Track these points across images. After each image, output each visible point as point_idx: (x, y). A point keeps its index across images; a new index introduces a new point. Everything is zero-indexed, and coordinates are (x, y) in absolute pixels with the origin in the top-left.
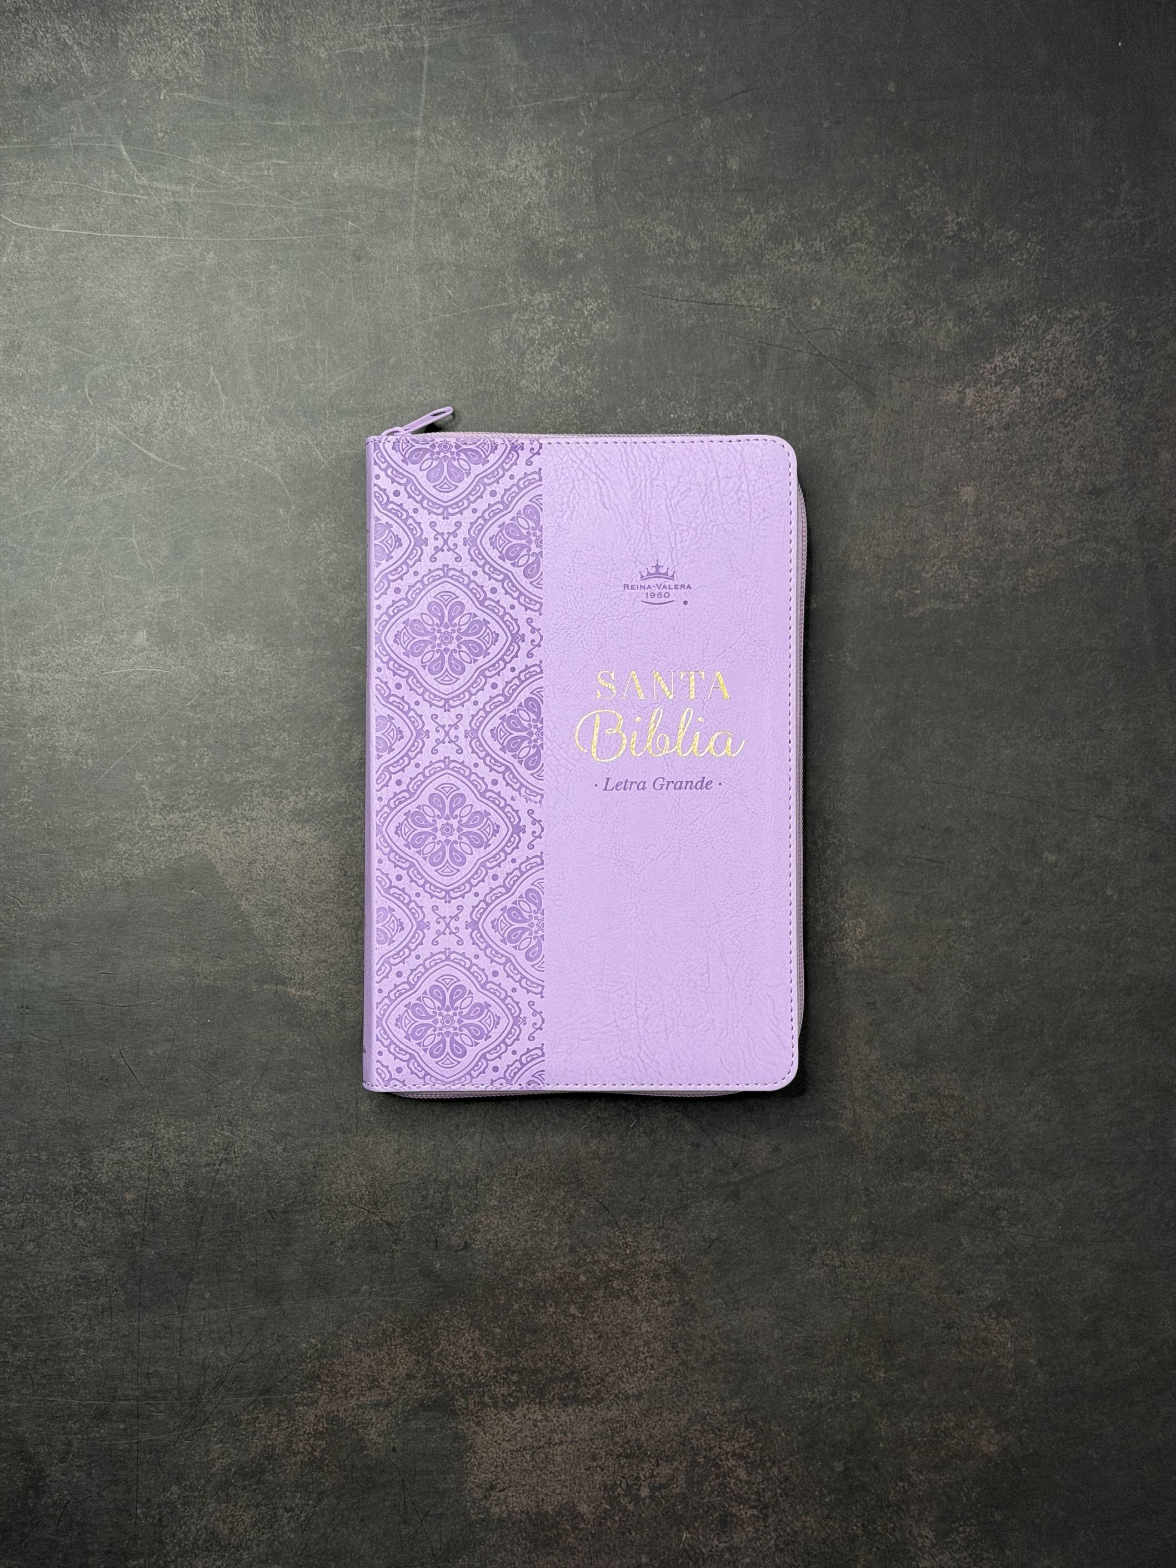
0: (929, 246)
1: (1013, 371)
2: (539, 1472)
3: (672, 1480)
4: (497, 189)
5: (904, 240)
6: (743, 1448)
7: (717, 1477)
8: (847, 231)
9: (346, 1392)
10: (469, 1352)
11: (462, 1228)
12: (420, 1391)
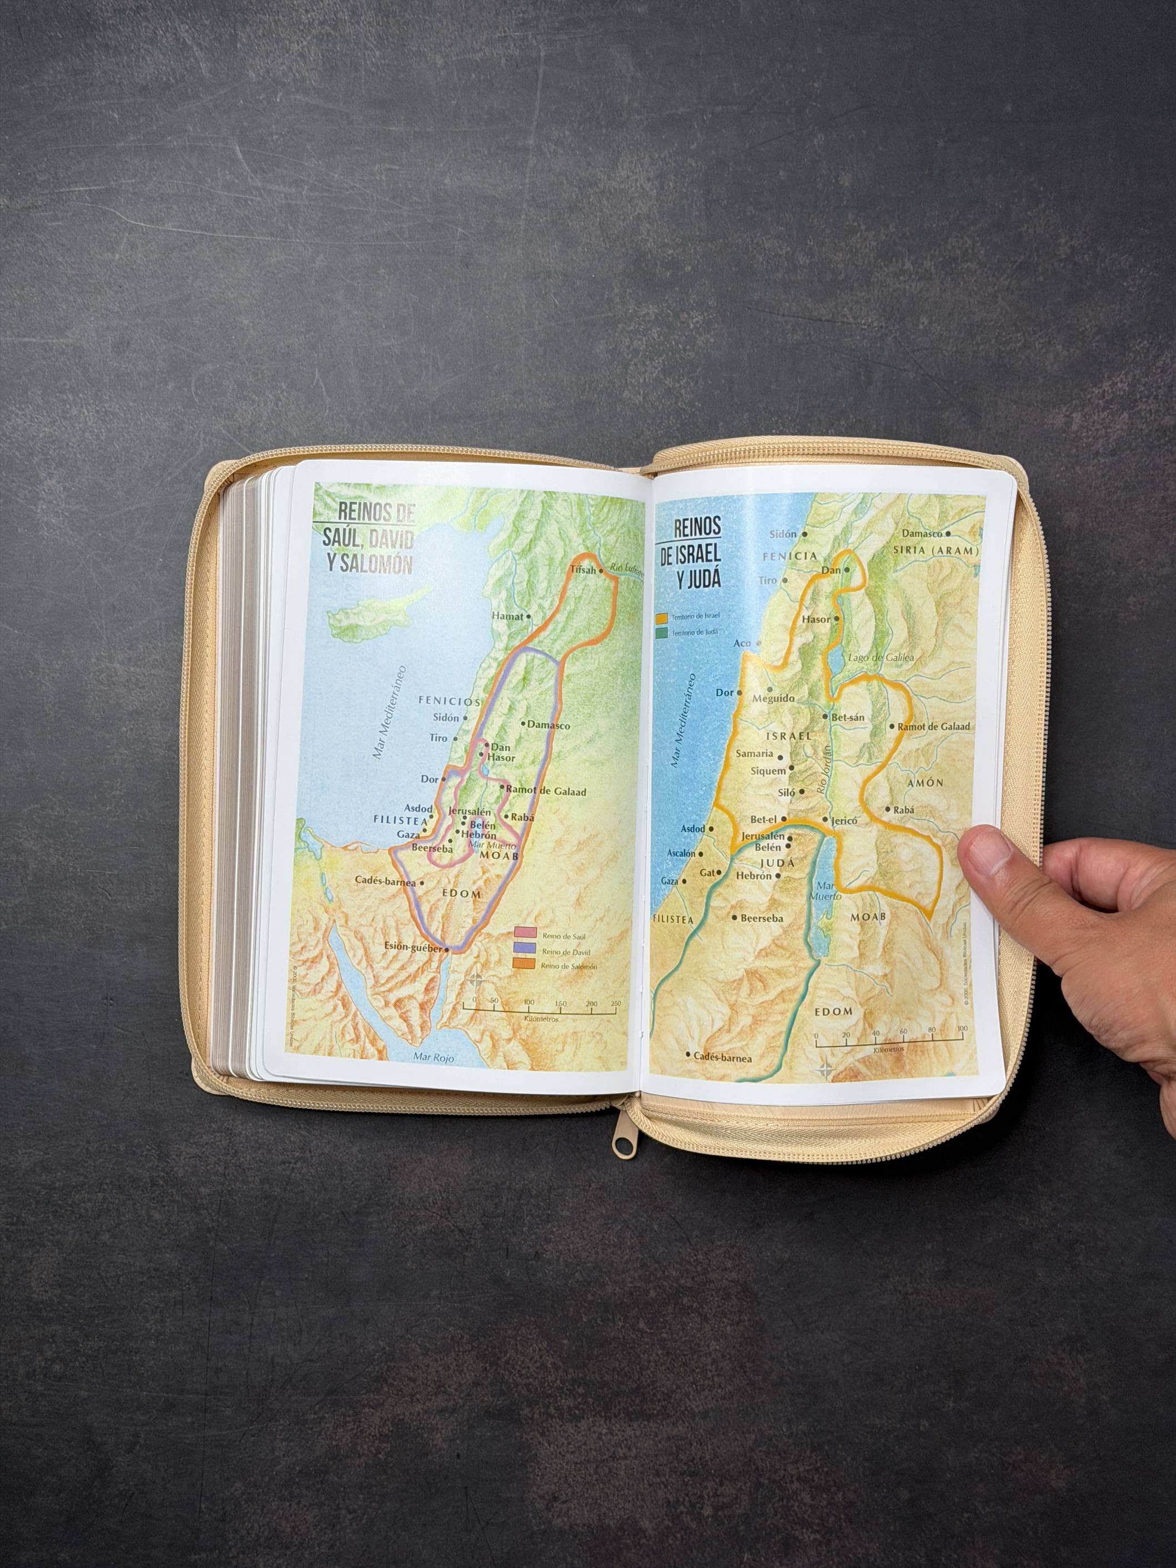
0: (1040, 269)
1: (1122, 397)
2: (601, 1485)
3: (736, 1498)
4: (608, 200)
5: (1017, 261)
6: (808, 1471)
7: (781, 1499)
8: (958, 252)
9: (412, 1396)
10: (536, 1362)
11: (533, 1237)
12: (486, 1399)
